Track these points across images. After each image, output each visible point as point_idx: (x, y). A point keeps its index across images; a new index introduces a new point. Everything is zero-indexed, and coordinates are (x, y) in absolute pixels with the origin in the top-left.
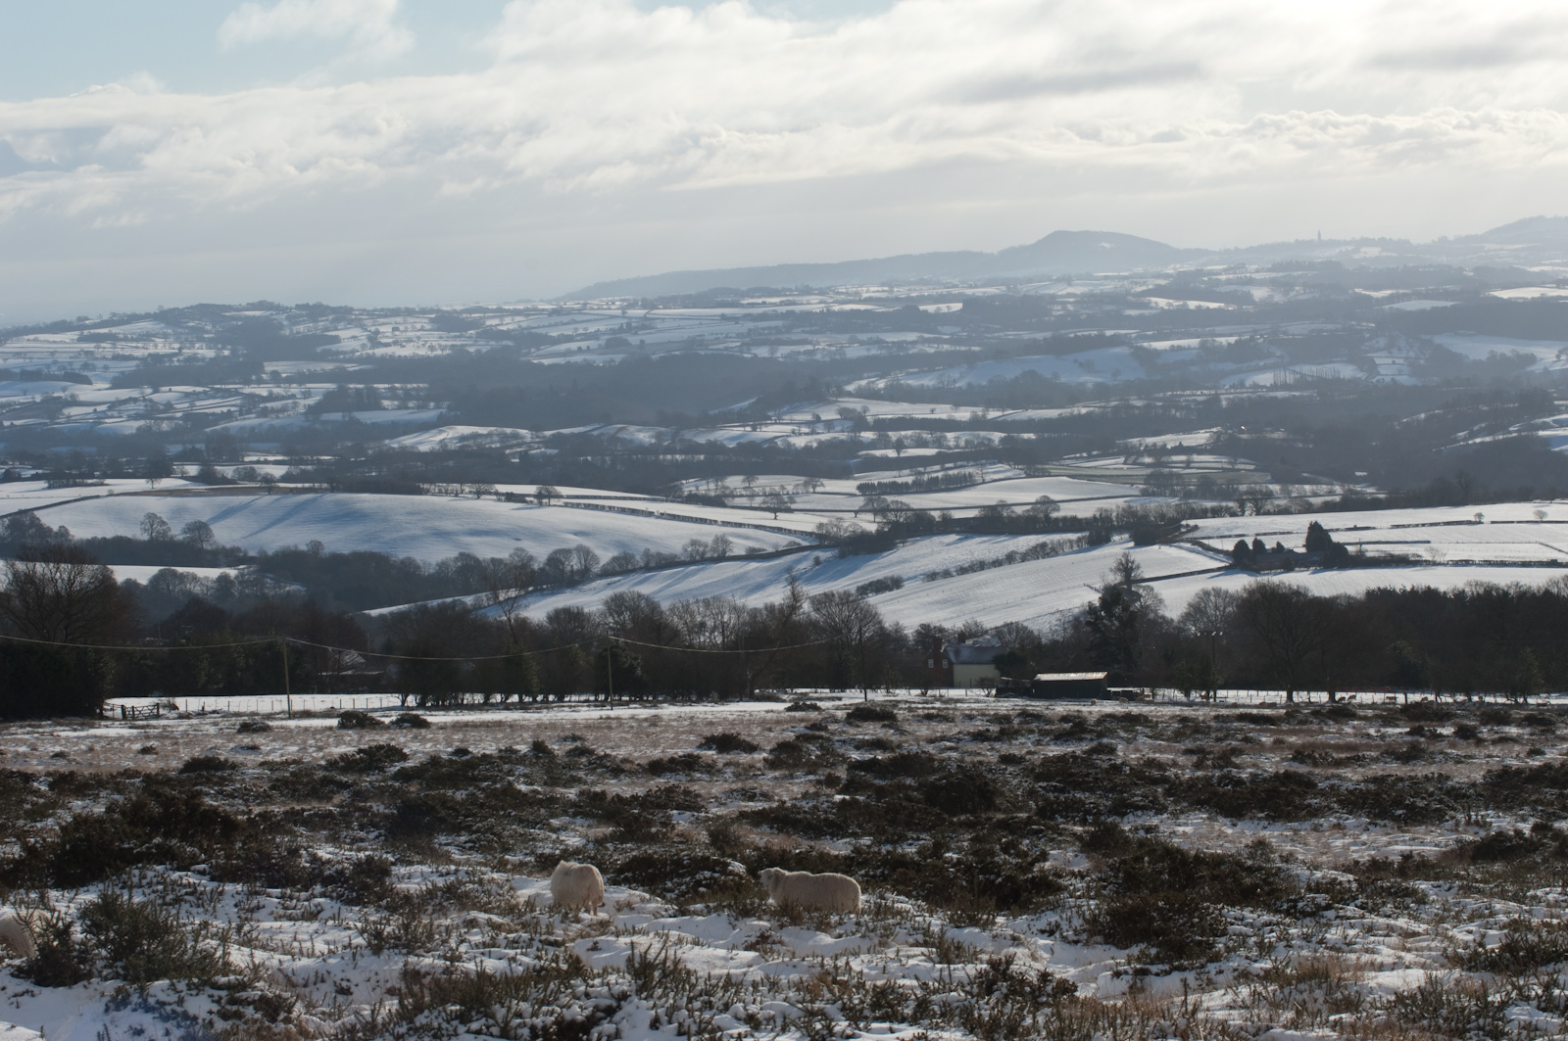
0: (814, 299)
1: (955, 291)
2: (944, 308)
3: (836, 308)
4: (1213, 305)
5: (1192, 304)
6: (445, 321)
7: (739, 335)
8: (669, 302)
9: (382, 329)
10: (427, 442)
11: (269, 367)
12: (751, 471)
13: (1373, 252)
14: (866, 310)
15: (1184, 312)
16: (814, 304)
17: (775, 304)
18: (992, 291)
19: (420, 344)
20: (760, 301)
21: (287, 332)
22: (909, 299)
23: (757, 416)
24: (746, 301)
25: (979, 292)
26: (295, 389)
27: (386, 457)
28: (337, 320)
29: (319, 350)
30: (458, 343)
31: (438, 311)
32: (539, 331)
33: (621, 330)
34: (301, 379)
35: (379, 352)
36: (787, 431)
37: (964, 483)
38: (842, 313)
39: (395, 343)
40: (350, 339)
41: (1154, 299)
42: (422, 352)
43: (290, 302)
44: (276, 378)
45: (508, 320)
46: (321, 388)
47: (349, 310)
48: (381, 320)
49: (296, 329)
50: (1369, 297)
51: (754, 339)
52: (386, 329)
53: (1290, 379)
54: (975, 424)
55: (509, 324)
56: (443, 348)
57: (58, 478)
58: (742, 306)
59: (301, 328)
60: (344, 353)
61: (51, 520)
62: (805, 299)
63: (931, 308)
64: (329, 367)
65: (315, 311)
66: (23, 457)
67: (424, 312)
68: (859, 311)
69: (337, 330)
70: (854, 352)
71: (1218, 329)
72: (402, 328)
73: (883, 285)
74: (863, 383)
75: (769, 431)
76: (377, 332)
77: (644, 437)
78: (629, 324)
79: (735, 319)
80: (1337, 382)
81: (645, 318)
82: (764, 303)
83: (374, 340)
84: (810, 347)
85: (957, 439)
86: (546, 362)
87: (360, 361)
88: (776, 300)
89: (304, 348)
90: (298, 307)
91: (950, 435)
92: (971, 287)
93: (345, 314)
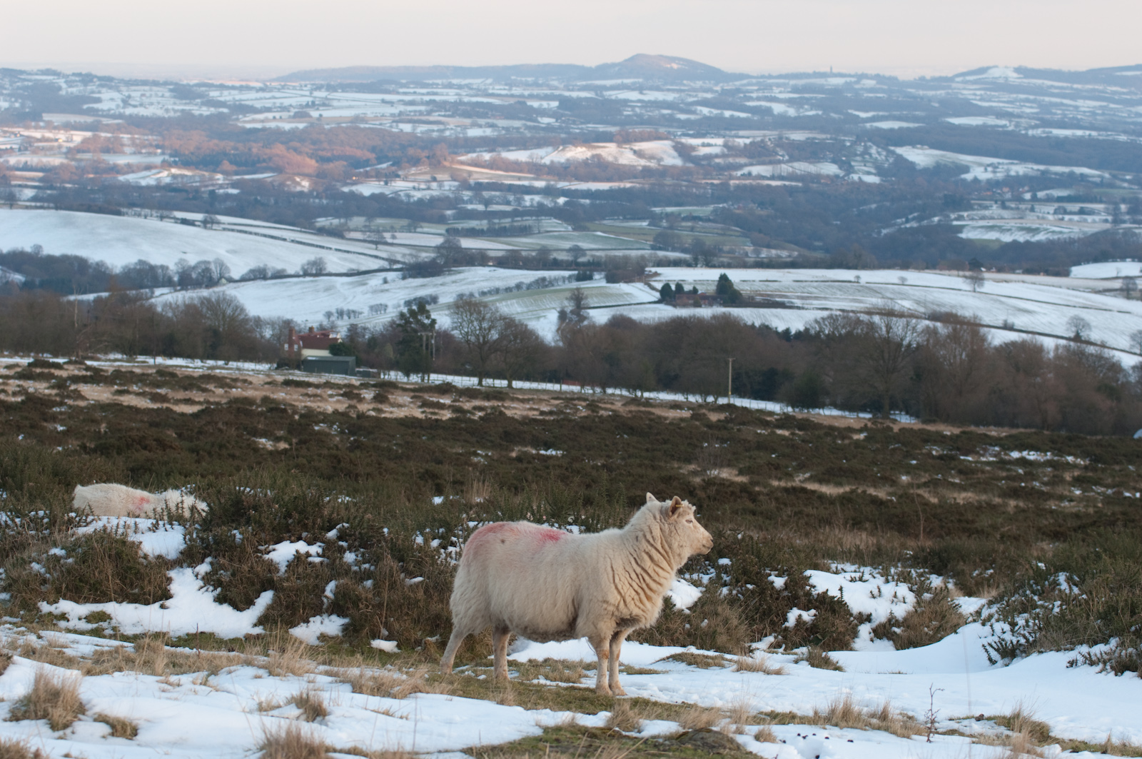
0: (452, 91)
1: (557, 92)
2: (545, 104)
3: (466, 99)
4: (743, 115)
5: (727, 114)
6: (182, 92)
7: (393, 115)
8: (345, 88)
9: (133, 94)
10: (146, 180)
11: (46, 117)
12: (371, 216)
13: (870, 83)
14: (488, 103)
15: (721, 119)
16: (451, 96)
17: (423, 94)
18: (583, 94)
19: (159, 106)
20: (412, 91)
21: (63, 93)
22: (522, 96)
23: (389, 177)
24: (401, 90)
25: (574, 94)
26: (62, 136)
28: (102, 86)
29: (85, 107)
30: (187, 108)
31: (176, 84)
32: (247, 103)
33: (307, 105)
34: (68, 127)
35: (129, 111)
36: (410, 186)
37: (525, 231)
38: (469, 103)
39: (141, 105)
40: (109, 101)
41: (699, 108)
42: (160, 113)
43: (68, 70)
44: (50, 126)
45: (226, 93)
46: (78, 137)
47: (110, 79)
48: (133, 88)
49: (70, 90)
50: (858, 116)
51: (400, 118)
52: (136, 95)
53: (785, 169)
54: (548, 191)
55: (227, 96)
56: (175, 111)
58: (398, 93)
59: (74, 90)
60: (103, 111)
62: (445, 91)
63: (535, 104)
64: (89, 119)
65: (87, 78)
67: (166, 84)
68: (482, 103)
69: (99, 92)
70: (473, 133)
71: (741, 133)
72: (148, 94)
73: (506, 85)
74: (474, 155)
75: (399, 185)
76: (129, 97)
77: (305, 185)
78: (313, 102)
79: (391, 103)
80: (817, 178)
81: (326, 98)
82: (415, 93)
83: (126, 102)
84: (441, 127)
85: (532, 200)
86: (248, 126)
87: (114, 117)
88: (424, 91)
89: (73, 105)
90: (74, 74)
91: (527, 198)
92: (569, 90)
93: (108, 82)
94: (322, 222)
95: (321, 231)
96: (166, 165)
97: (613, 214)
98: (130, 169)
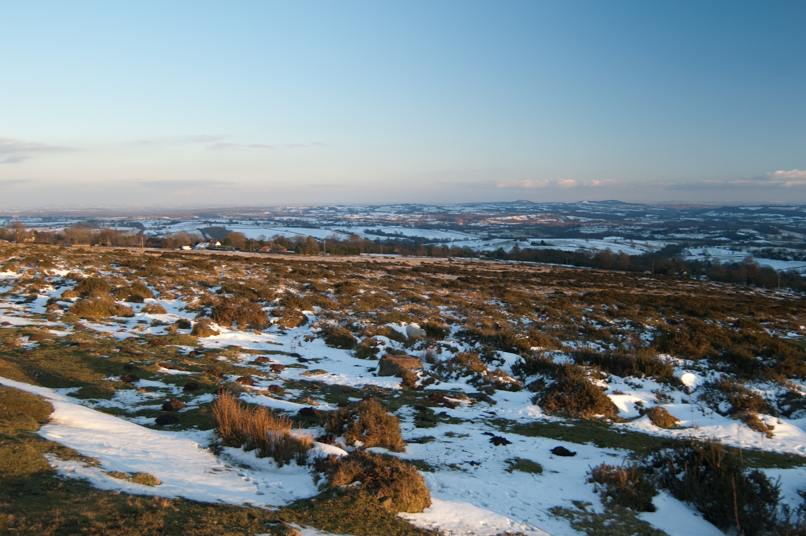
2: (503, 209)
3: (489, 208)
5: (536, 210)
6: (438, 208)
8: (467, 207)
10: (433, 223)
12: (474, 229)
13: (561, 204)
16: (486, 208)
19: (434, 210)
21: (417, 208)
23: (476, 222)
24: (477, 207)
26: (417, 216)
27: (427, 225)
30: (439, 210)
31: (437, 206)
32: (450, 209)
33: (460, 210)
34: (418, 214)
36: (480, 224)
37: (502, 232)
40: (425, 209)
41: (530, 209)
44: (415, 214)
46: (420, 216)
50: (559, 211)
51: (477, 212)
52: (430, 208)
53: (547, 220)
54: (504, 225)
55: (446, 208)
56: (437, 211)
57: (384, 225)
59: (419, 207)
61: (383, 231)
63: (501, 209)
64: (422, 213)
65: (421, 205)
66: (381, 222)
67: (435, 206)
70: (490, 214)
71: (538, 214)
73: (495, 205)
74: (491, 218)
75: (478, 224)
77: (461, 224)
79: (475, 209)
80: (553, 222)
81: (464, 208)
82: (479, 207)
83: (428, 209)
84: (485, 213)
85: (502, 226)
86: (450, 213)
87: (427, 212)
88: (481, 207)
89: (419, 210)
90: (419, 204)
92: (507, 206)
93: (425, 206)
94: (466, 231)
95: (466, 232)
96: (436, 221)
97: (517, 228)
98: (430, 221)
